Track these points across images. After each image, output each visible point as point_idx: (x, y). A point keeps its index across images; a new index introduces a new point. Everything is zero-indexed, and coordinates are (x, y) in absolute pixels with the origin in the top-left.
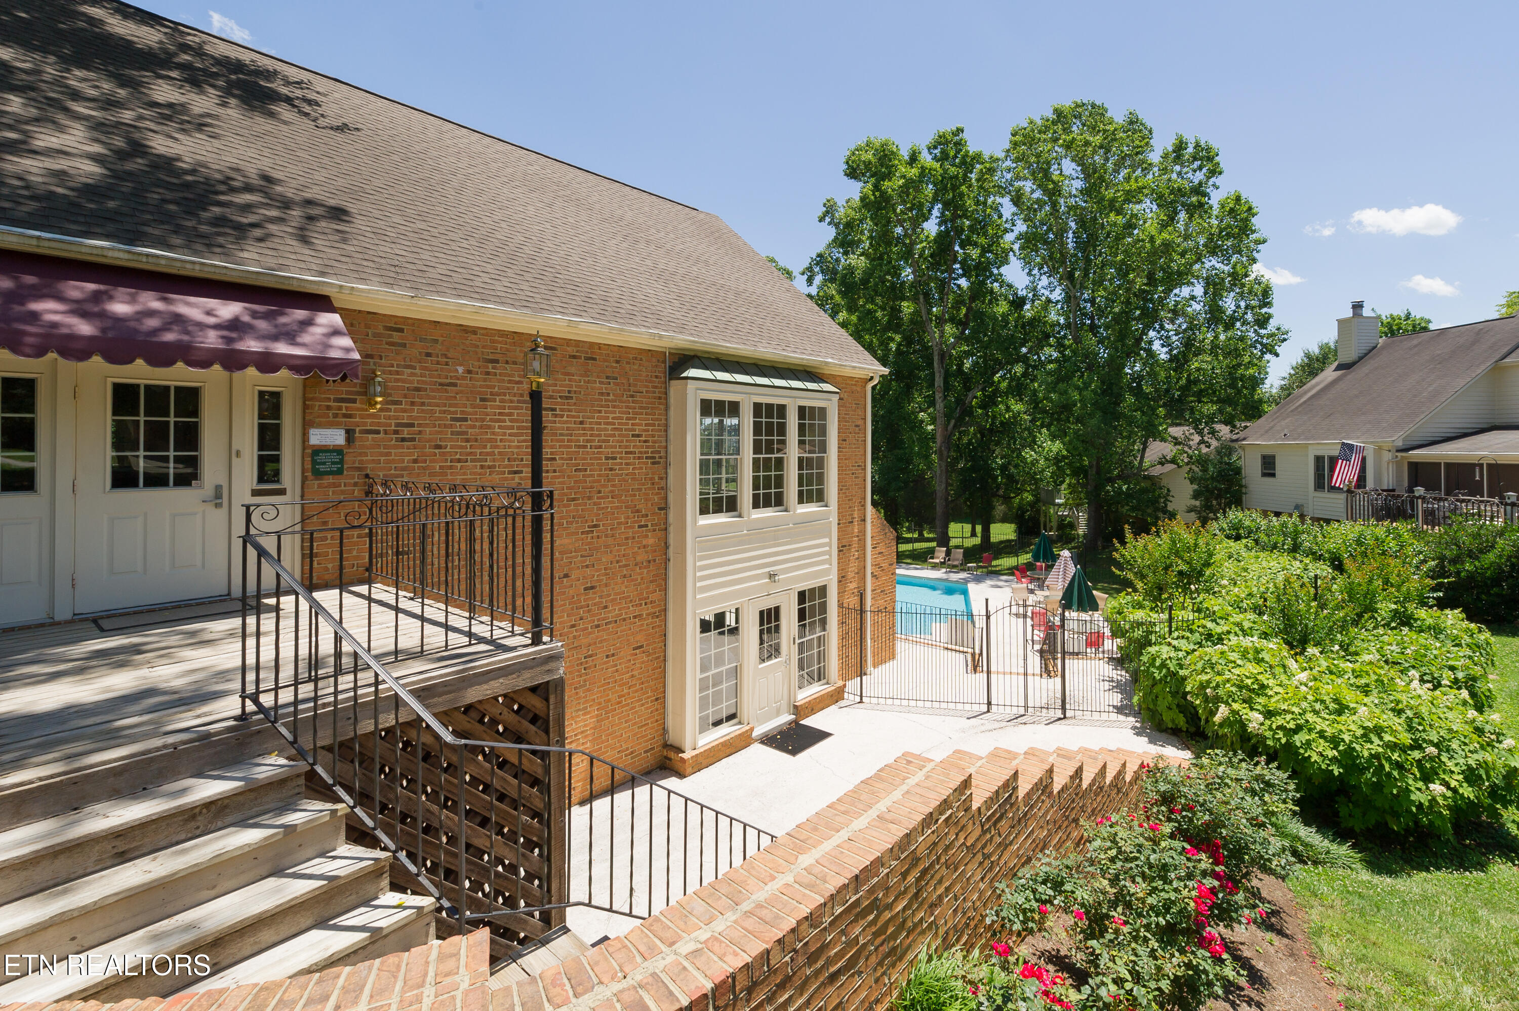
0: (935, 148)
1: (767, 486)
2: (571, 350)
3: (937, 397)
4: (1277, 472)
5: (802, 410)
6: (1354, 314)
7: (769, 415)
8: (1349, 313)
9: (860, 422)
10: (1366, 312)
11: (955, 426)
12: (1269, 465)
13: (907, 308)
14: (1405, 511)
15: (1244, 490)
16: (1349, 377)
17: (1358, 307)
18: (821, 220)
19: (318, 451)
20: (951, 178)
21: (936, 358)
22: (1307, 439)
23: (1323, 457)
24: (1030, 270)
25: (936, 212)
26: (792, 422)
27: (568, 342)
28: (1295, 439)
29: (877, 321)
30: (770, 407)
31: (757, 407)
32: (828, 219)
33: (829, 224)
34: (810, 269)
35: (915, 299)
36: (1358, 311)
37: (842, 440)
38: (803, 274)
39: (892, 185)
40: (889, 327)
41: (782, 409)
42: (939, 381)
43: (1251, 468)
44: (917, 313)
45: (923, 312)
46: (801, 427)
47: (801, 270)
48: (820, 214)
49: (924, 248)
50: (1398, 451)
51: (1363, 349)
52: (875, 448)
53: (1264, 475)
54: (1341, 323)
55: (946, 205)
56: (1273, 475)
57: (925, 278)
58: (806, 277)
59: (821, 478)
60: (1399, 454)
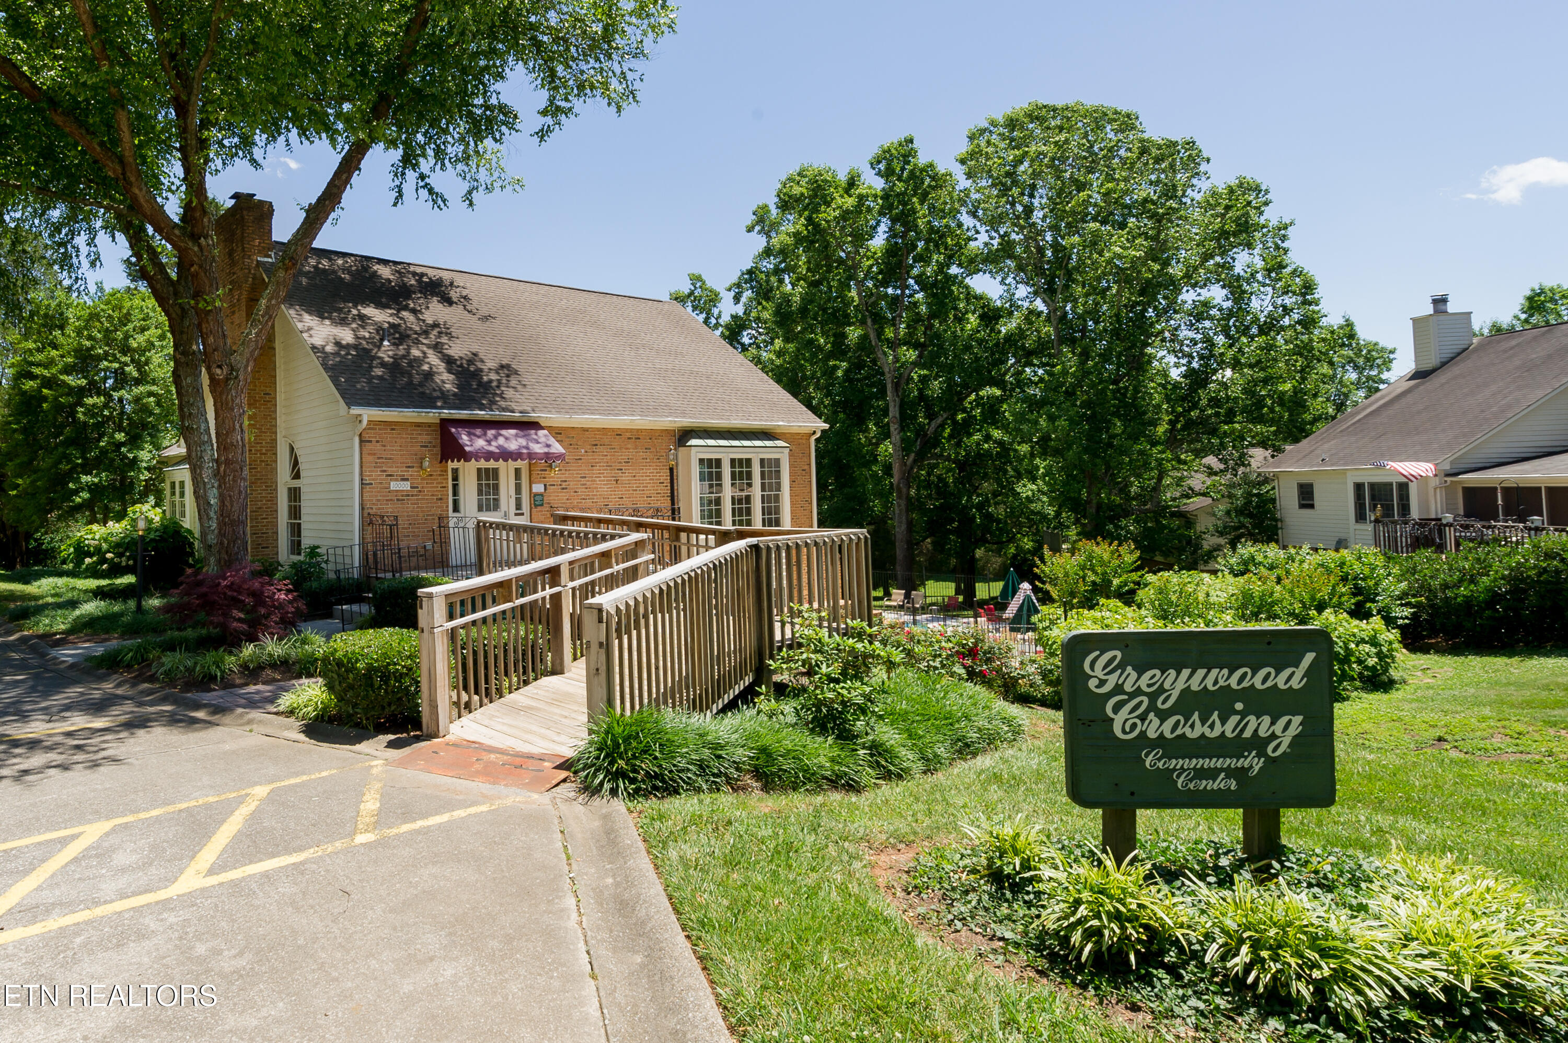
0: (879, 162)
1: (740, 515)
2: (628, 435)
3: (892, 429)
4: (1316, 503)
5: (762, 461)
6: (1437, 311)
7: (741, 466)
8: (1430, 310)
9: (806, 467)
10: (1451, 308)
11: (915, 461)
12: (1306, 495)
13: (854, 333)
14: (1433, 540)
15: (1279, 525)
16: (1422, 388)
17: (1440, 302)
18: (750, 230)
19: (536, 495)
20: (898, 195)
21: (889, 386)
22: (1345, 464)
23: (1363, 484)
24: (1003, 279)
25: (883, 228)
26: (756, 470)
27: (627, 430)
28: (1332, 465)
29: (820, 348)
30: (740, 460)
31: (733, 461)
32: (757, 228)
33: (759, 232)
34: (738, 285)
35: (863, 322)
36: (1441, 307)
37: (792, 481)
38: (729, 290)
39: (828, 214)
40: (831, 355)
41: (749, 461)
42: (894, 411)
43: (1288, 498)
44: (864, 338)
45: (872, 336)
46: (763, 473)
47: (727, 285)
48: (749, 223)
49: (871, 266)
50: (1448, 475)
51: (1447, 354)
52: (821, 486)
53: (1302, 506)
54: (1418, 323)
55: (894, 220)
56: (1312, 506)
57: (873, 299)
58: (732, 294)
59: (777, 510)
60: (1449, 479)
